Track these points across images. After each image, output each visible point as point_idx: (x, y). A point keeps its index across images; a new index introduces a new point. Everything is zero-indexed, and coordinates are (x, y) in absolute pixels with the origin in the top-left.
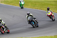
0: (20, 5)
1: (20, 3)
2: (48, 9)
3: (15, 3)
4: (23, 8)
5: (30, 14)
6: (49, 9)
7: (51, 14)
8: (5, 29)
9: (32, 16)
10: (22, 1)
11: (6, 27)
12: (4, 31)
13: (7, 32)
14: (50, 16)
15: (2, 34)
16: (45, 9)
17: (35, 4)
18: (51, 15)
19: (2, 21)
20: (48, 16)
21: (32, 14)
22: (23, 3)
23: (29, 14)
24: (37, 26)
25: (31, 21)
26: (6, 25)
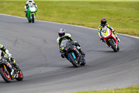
0: (28, 14)
1: (27, 8)
2: (104, 23)
3: (19, 10)
4: (33, 22)
5: (66, 35)
6: (106, 22)
7: (109, 35)
8: (13, 70)
9: (71, 40)
10: (32, 4)
11: (14, 65)
12: (11, 76)
13: (17, 79)
14: (107, 39)
15: (7, 81)
16: (92, 23)
17: (69, 13)
18: (111, 37)
19: (7, 51)
20: (103, 39)
21: (69, 35)
22: (33, 9)
23: (64, 34)
24: (83, 64)
25: (68, 52)
26: (15, 62)
